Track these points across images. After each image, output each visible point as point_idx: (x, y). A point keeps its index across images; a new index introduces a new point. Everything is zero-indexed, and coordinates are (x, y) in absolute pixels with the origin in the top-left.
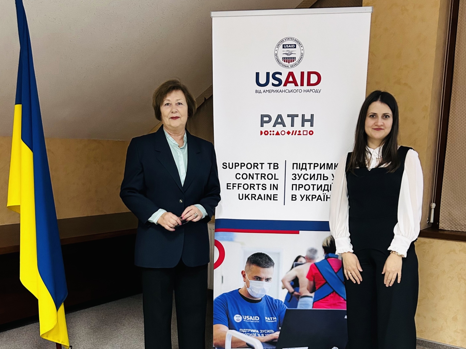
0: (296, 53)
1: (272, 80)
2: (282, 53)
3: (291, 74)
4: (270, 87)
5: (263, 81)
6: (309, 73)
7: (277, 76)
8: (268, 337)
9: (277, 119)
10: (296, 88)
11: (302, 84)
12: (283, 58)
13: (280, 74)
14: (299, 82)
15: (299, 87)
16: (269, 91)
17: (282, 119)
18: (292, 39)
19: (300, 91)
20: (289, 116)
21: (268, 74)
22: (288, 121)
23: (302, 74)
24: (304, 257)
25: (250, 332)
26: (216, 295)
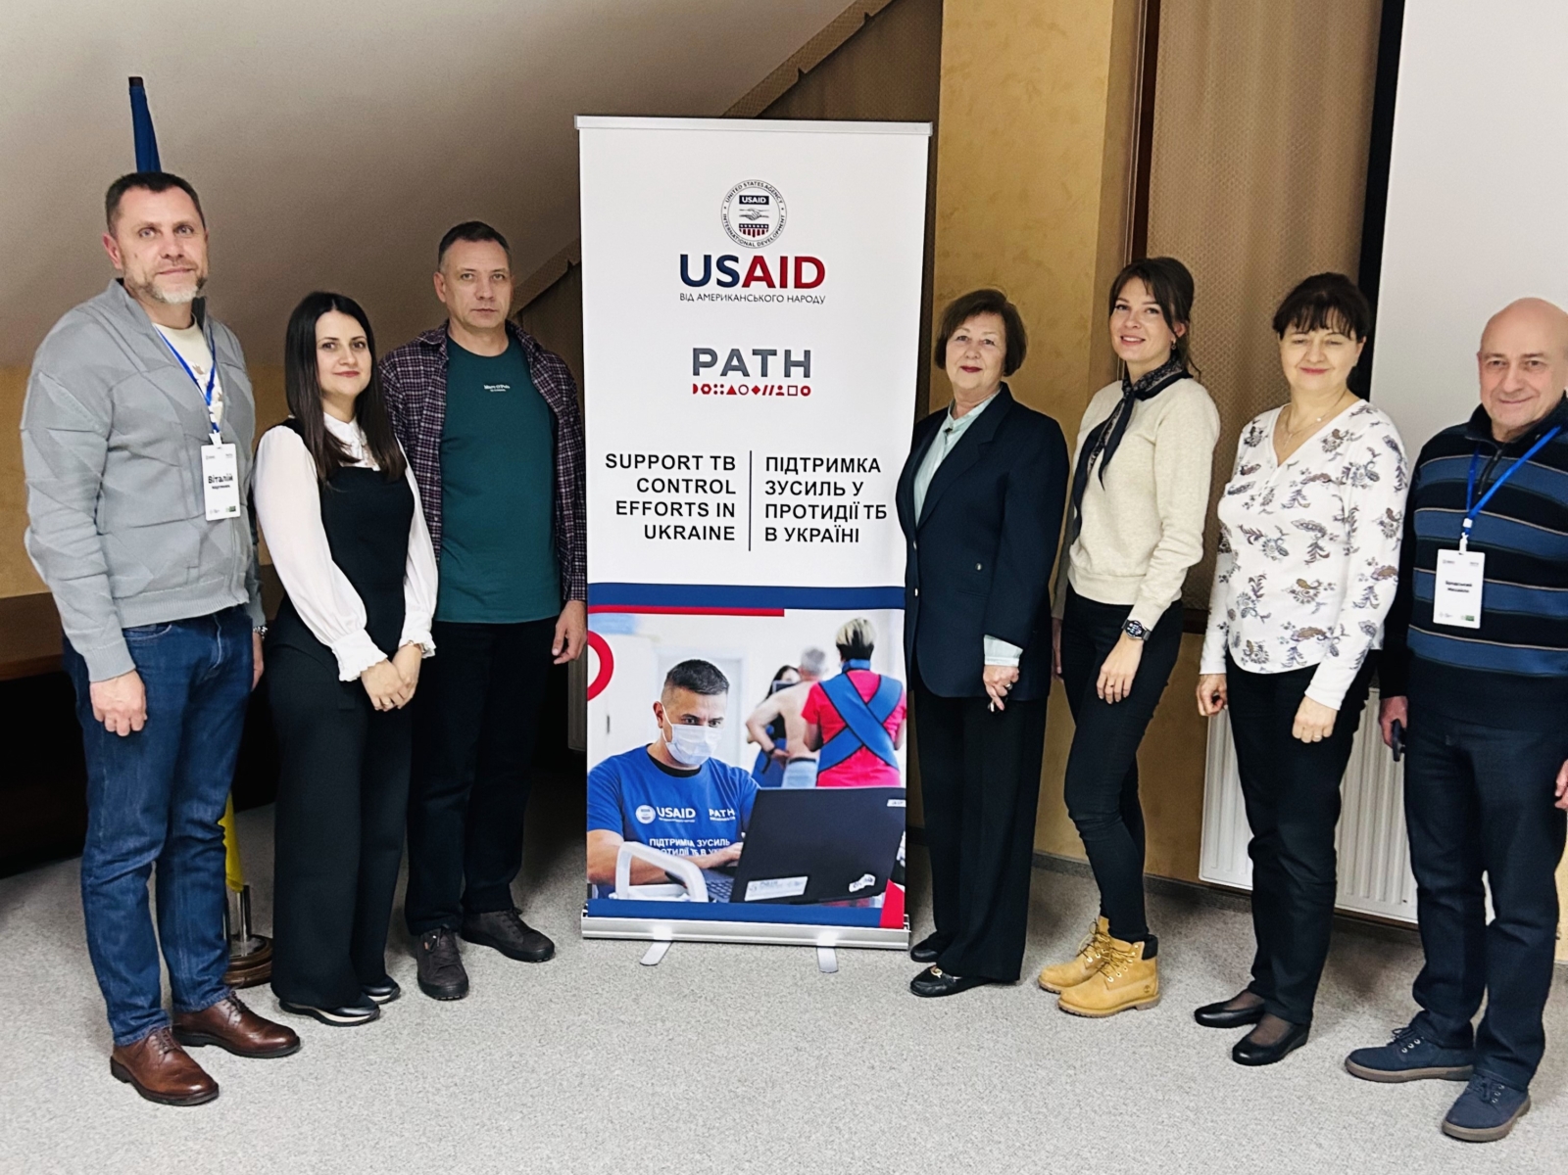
0: (770, 215)
1: (716, 273)
2: (737, 214)
3: (758, 261)
4: (712, 287)
5: (696, 272)
6: (799, 261)
7: (729, 264)
8: (716, 857)
9: (730, 359)
10: (771, 291)
11: (784, 284)
12: (742, 226)
13: (735, 259)
14: (776, 280)
15: (778, 290)
16: (711, 297)
17: (740, 359)
18: (760, 184)
19: (780, 299)
20: (755, 352)
21: (707, 259)
22: (753, 364)
23: (784, 261)
24: (796, 670)
25: (674, 847)
26: (593, 762)
